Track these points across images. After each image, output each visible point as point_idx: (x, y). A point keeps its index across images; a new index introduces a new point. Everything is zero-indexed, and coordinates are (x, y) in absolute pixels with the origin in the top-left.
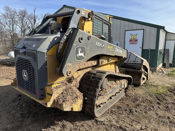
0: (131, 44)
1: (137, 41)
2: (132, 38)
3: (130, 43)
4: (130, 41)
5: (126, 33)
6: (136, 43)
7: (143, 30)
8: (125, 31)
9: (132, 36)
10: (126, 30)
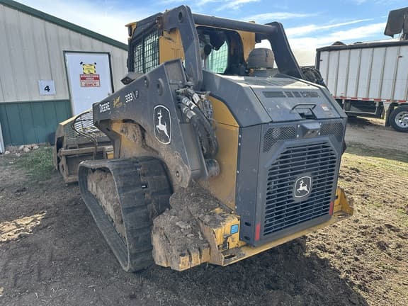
0: (86, 86)
1: (98, 79)
2: (86, 72)
3: (83, 84)
4: (83, 79)
5: (67, 58)
6: (98, 83)
7: (108, 56)
8: (65, 52)
9: (85, 67)
10: (66, 50)
